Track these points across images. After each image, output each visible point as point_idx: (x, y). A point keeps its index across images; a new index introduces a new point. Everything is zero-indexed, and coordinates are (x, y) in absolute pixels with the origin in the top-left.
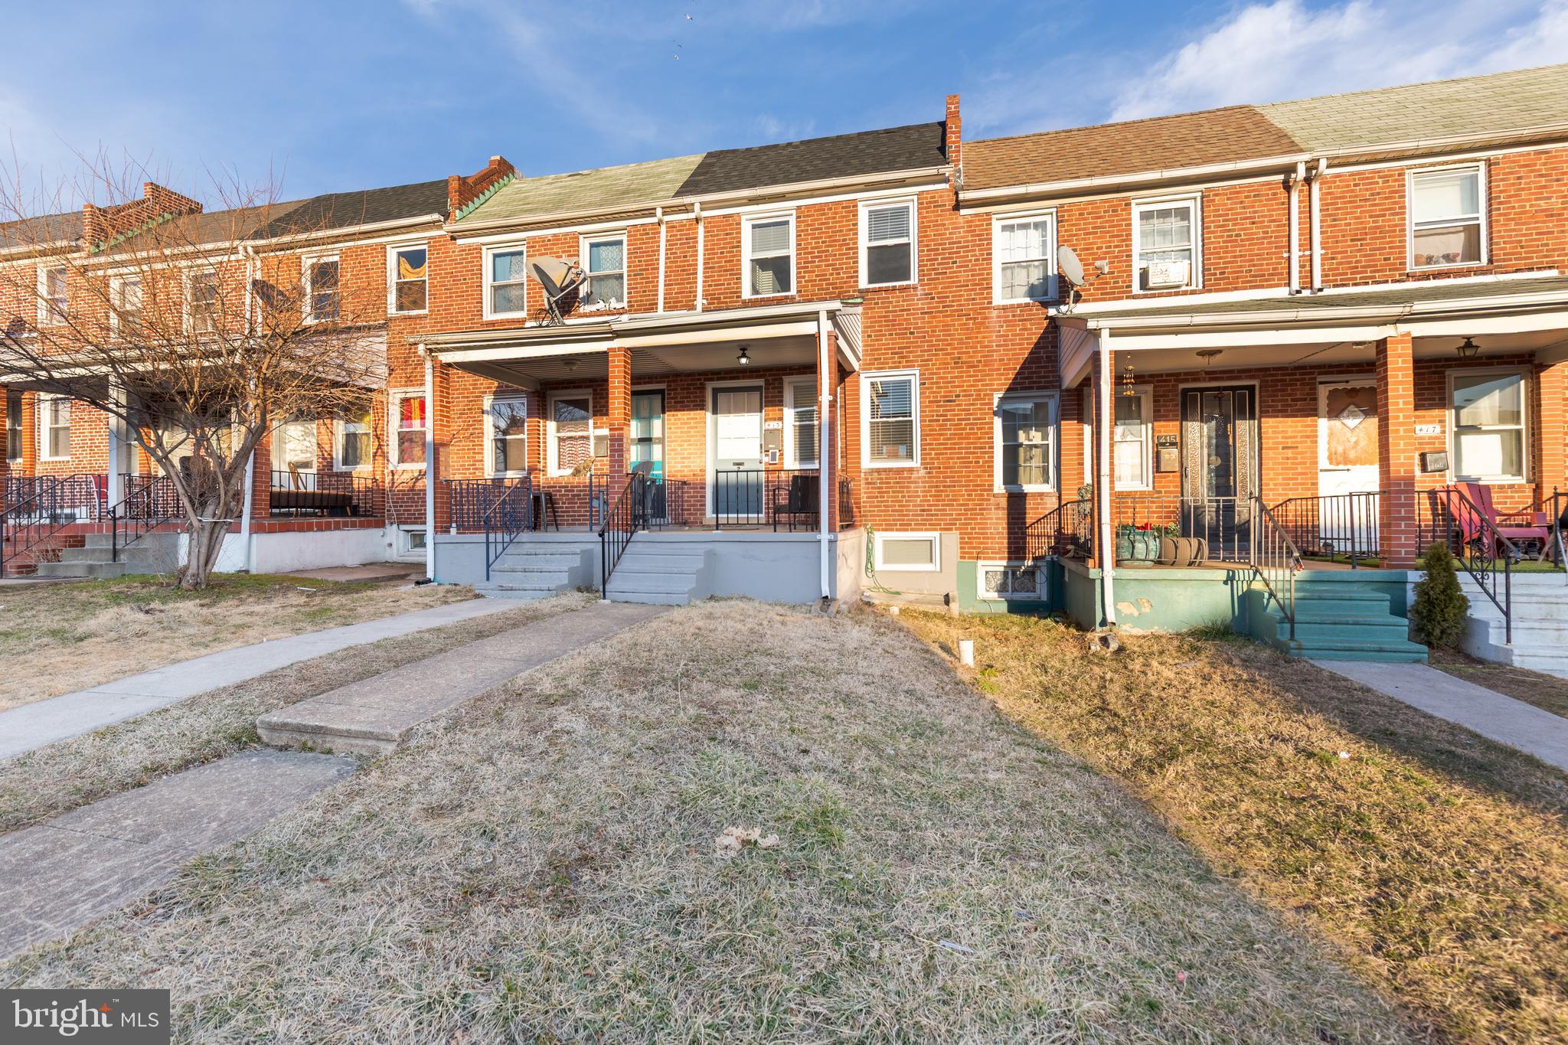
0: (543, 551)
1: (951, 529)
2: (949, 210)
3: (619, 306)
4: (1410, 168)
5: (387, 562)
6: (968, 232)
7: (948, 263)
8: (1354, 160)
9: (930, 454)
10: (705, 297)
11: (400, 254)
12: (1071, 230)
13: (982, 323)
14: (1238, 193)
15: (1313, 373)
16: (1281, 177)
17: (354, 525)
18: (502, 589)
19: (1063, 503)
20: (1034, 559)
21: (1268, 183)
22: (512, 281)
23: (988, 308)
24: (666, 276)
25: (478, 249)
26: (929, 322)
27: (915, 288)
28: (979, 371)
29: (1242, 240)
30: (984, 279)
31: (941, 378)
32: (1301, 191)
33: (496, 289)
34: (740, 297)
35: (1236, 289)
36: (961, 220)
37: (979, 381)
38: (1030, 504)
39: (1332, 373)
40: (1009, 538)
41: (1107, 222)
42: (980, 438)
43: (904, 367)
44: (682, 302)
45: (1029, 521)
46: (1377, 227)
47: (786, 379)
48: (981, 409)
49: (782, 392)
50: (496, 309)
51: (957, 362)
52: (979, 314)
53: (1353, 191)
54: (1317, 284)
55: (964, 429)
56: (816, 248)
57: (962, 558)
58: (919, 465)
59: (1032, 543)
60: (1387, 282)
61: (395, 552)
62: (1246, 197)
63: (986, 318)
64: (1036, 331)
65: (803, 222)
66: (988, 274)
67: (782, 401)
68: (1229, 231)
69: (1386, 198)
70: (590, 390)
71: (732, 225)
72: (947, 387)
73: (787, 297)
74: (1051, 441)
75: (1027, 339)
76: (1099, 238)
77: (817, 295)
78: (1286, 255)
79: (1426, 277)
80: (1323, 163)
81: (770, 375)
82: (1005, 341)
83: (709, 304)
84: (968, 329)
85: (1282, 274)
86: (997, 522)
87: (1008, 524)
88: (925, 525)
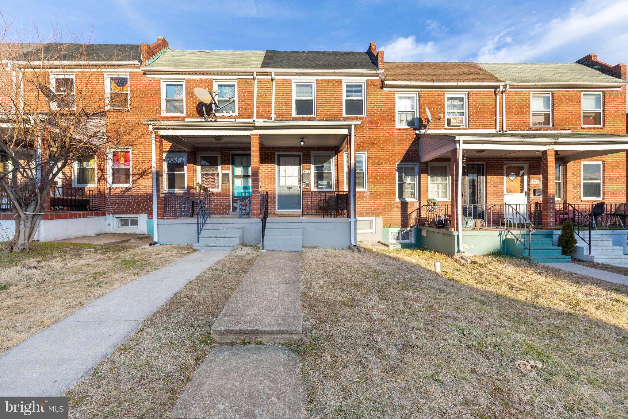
0: (222, 228)
1: (379, 216)
2: (379, 88)
3: (234, 114)
4: (531, 91)
5: (107, 233)
6: (386, 97)
7: (378, 109)
8: (516, 86)
9: (371, 186)
10: (276, 114)
11: (112, 79)
12: (424, 101)
13: (392, 135)
14: (480, 94)
15: (502, 161)
16: (493, 90)
17: (91, 215)
18: (208, 246)
19: (422, 206)
20: (411, 227)
21: (490, 91)
22: (176, 98)
23: (394, 129)
24: (257, 103)
25: (159, 81)
26: (371, 133)
27: (366, 118)
28: (390, 153)
29: (481, 111)
30: (392, 117)
31: (376, 155)
32: (500, 96)
33: (167, 101)
34: (291, 115)
35: (479, 129)
36: (383, 92)
37: (390, 157)
38: (409, 206)
39: (508, 161)
40: (401, 219)
41: (437, 99)
42: (390, 180)
43: (361, 150)
44: (265, 115)
45: (409, 213)
46: (522, 111)
47: (312, 153)
48: (391, 168)
49: (310, 158)
50: (168, 110)
51: (382, 149)
52: (391, 131)
53: (515, 97)
54: (505, 129)
55: (384, 176)
56: (325, 98)
57: (384, 227)
58: (367, 190)
59: (410, 221)
60: (524, 130)
61: (112, 228)
62: (483, 96)
63: (393, 133)
64: (411, 139)
65: (319, 86)
66: (394, 115)
67: (310, 162)
68: (477, 107)
69: (525, 101)
70: (219, 152)
71: (288, 83)
72: (378, 159)
73: (312, 117)
74: (416, 182)
75: (408, 142)
76: (434, 105)
77: (325, 117)
78: (495, 118)
79: (535, 129)
80: (508, 86)
81: (305, 150)
82: (400, 142)
83: (277, 117)
84: (386, 136)
85: (493, 124)
86: (397, 213)
87: (401, 214)
88: (369, 214)
